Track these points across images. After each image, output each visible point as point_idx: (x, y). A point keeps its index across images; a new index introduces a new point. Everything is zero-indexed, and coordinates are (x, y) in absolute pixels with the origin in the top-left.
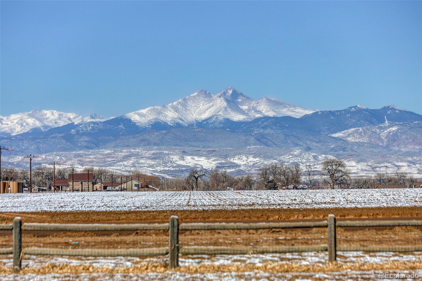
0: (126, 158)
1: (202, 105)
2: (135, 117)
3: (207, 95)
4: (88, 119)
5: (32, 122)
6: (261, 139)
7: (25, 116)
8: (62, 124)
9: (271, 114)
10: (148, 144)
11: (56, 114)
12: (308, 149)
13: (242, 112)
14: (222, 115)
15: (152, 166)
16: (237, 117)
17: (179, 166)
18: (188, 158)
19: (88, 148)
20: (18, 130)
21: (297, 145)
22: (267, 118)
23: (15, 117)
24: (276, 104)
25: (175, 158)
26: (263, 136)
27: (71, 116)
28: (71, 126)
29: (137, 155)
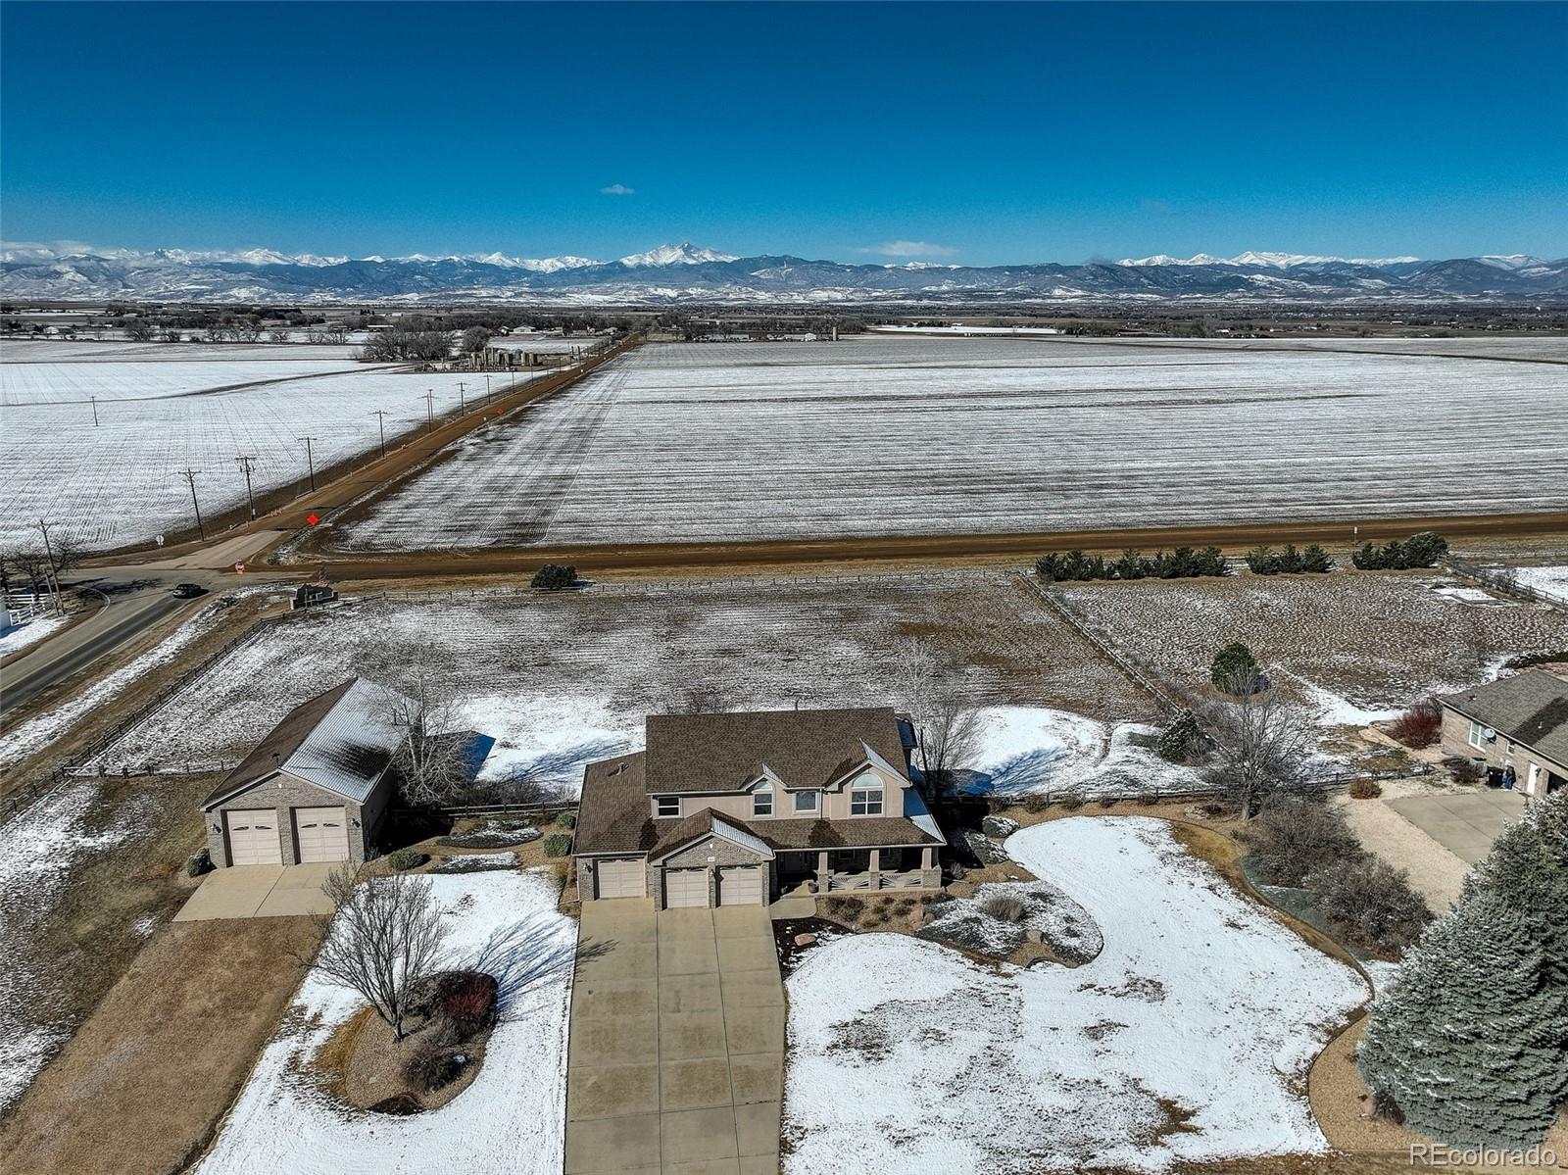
0: (621, 289)
1: (669, 254)
2: (625, 261)
3: (672, 248)
4: (595, 263)
5: (560, 265)
6: (705, 277)
7: (554, 260)
8: (578, 266)
9: (713, 260)
10: (634, 280)
11: (575, 259)
12: (736, 283)
13: (694, 258)
14: (681, 260)
15: (636, 295)
16: (691, 262)
17: (654, 295)
18: (659, 290)
19: (596, 282)
20: (550, 270)
21: (728, 280)
22: (710, 262)
23: (548, 261)
24: (714, 253)
25: (652, 290)
26: (707, 274)
27: (585, 260)
28: (585, 267)
29: (627, 288)
